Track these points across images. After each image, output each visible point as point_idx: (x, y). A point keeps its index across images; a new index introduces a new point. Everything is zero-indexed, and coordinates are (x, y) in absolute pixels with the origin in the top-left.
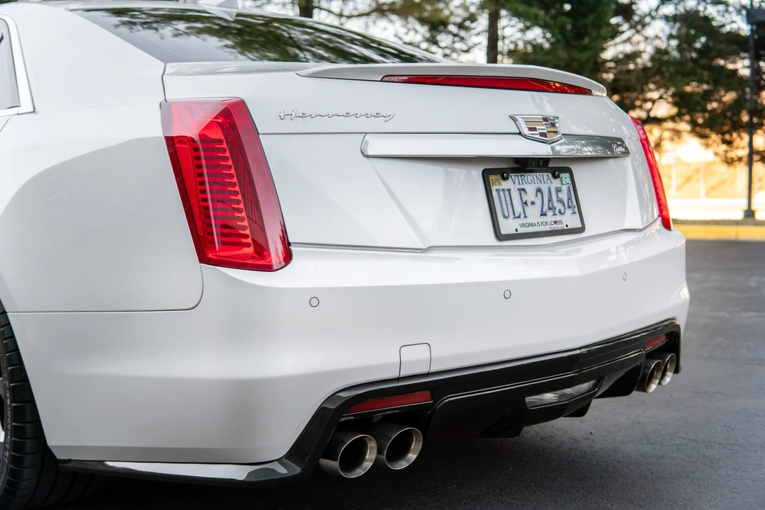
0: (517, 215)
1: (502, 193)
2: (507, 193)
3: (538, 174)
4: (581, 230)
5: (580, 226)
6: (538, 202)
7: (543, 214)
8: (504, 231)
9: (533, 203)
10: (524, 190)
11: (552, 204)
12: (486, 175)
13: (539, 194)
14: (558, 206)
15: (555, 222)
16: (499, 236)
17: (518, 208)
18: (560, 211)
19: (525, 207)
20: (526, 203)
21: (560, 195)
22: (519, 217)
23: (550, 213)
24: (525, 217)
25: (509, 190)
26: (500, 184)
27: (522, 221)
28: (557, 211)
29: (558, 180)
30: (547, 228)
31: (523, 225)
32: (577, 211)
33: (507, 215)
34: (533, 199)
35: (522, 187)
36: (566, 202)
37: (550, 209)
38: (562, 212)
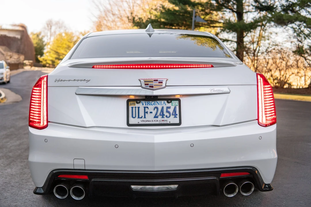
0: (140, 117)
1: (134, 109)
2: (137, 109)
3: (158, 101)
4: (180, 124)
5: (178, 122)
6: (154, 112)
7: (156, 117)
8: (130, 123)
9: (151, 113)
10: (148, 107)
11: (163, 113)
12: (128, 101)
13: (156, 109)
14: (166, 114)
15: (163, 121)
16: (128, 124)
17: (142, 114)
18: (166, 116)
19: (146, 114)
20: (147, 112)
21: (169, 110)
23: (160, 117)
24: (145, 117)
25: (139, 108)
26: (134, 105)
27: (143, 119)
29: (171, 103)
30: (158, 123)
31: (143, 121)
32: (178, 116)
33: (134, 116)
34: (152, 111)
35: (146, 106)
36: (171, 112)
37: (160, 115)
38: (168, 116)
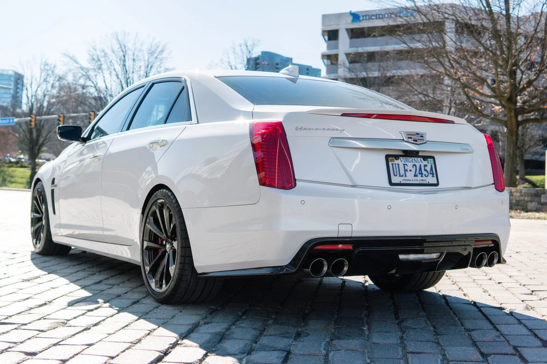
0: (401, 175)
1: (394, 165)
2: (397, 165)
3: (415, 158)
4: (437, 185)
5: (436, 183)
6: (414, 170)
7: (416, 176)
8: (393, 182)
9: (411, 171)
10: (406, 165)
11: (421, 172)
12: (387, 157)
13: (414, 167)
14: (424, 173)
15: (422, 180)
16: (391, 183)
17: (402, 172)
18: (425, 175)
19: (406, 172)
20: (407, 170)
21: (426, 168)
22: (402, 176)
23: (419, 176)
24: (406, 176)
25: (398, 164)
26: (394, 161)
27: (404, 178)
28: (423, 175)
29: (426, 161)
30: (418, 182)
31: (404, 180)
32: (435, 175)
33: (396, 174)
34: (411, 168)
35: (405, 163)
36: (429, 171)
37: (419, 174)
38: (427, 175)
